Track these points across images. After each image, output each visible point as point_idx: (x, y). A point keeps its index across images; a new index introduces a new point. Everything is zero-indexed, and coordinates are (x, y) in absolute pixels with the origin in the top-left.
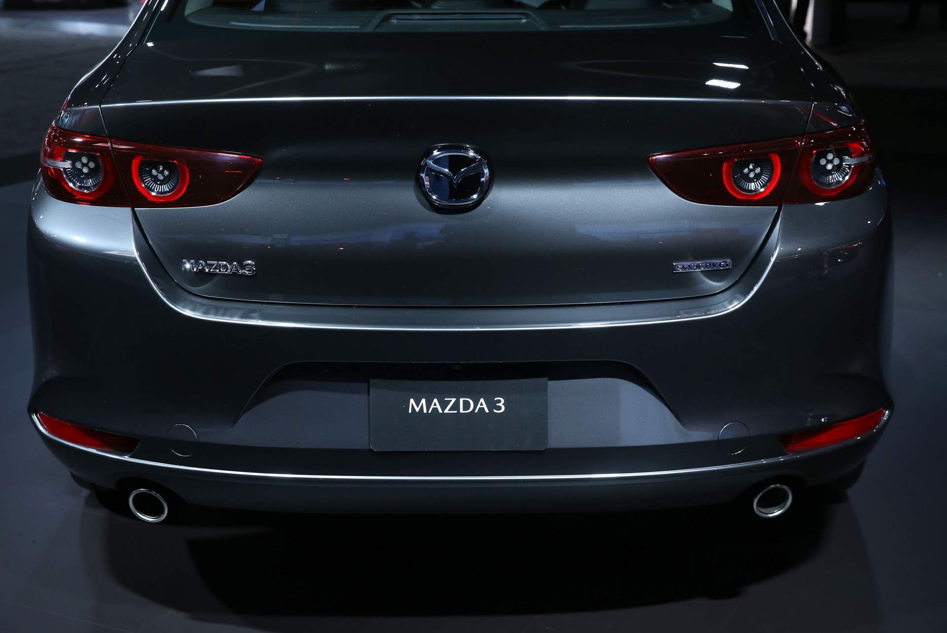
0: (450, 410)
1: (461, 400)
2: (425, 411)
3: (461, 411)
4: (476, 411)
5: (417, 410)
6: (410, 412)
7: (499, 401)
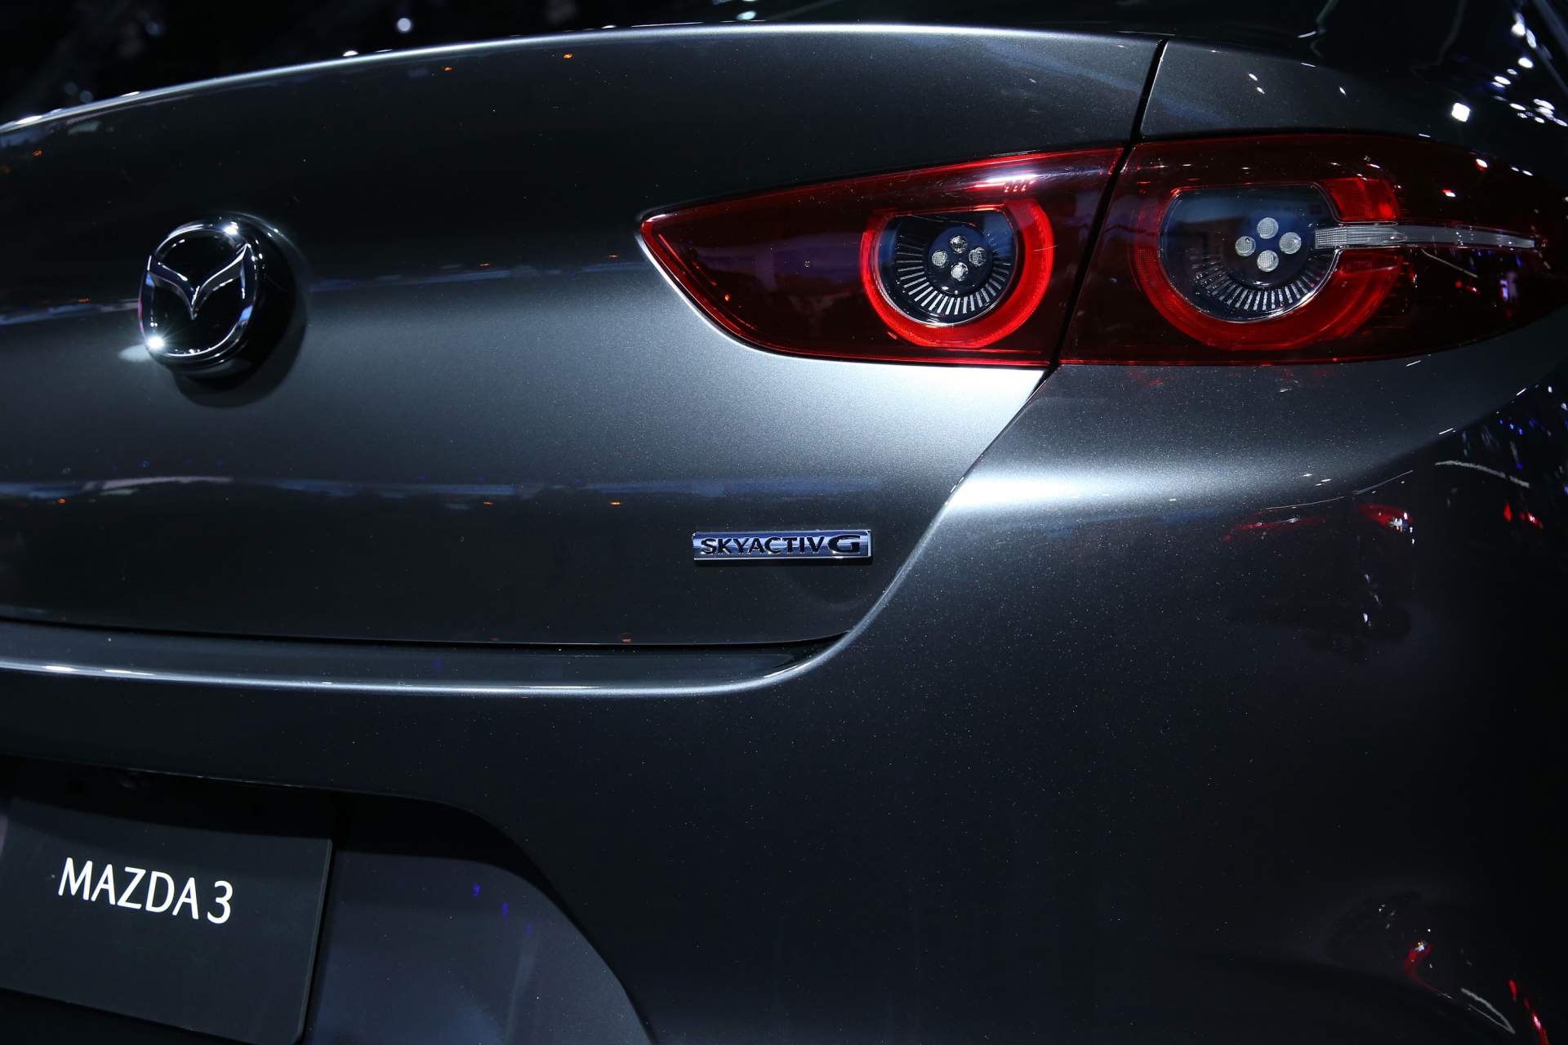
0: (129, 900)
1: (155, 875)
2: (86, 896)
3: (149, 907)
4: (175, 912)
5: (74, 890)
6: (61, 892)
7: (222, 892)
